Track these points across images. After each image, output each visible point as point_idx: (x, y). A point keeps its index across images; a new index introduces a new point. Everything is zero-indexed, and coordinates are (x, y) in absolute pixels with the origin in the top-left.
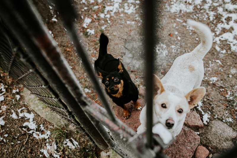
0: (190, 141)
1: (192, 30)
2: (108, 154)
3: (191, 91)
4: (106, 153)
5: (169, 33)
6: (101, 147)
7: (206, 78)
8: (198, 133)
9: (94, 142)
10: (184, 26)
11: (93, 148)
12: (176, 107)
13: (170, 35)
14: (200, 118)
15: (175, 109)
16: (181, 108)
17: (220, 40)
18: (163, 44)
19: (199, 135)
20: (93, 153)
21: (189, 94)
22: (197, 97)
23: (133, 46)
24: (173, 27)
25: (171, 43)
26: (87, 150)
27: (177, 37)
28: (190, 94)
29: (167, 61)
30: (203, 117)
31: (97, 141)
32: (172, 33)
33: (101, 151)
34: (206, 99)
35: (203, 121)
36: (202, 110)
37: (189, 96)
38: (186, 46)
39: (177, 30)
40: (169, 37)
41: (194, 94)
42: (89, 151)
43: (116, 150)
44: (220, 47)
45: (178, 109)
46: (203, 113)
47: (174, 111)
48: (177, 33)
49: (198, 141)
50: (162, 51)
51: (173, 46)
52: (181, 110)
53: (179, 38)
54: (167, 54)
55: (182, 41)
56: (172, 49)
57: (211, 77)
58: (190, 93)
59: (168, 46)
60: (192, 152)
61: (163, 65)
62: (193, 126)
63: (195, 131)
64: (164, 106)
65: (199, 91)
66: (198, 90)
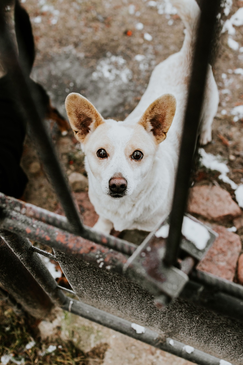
0: (221, 249)
1: (171, 15)
2: (56, 323)
3: (148, 109)
4: (51, 322)
5: (123, 29)
6: (36, 313)
7: (224, 112)
8: (234, 229)
9: (19, 306)
10: (151, 8)
11: (19, 319)
12: (126, 150)
13: (126, 33)
14: (230, 198)
15: (126, 155)
16: (136, 148)
17: (234, 26)
18: (116, 55)
19: (237, 232)
20: (22, 330)
21: (146, 116)
22: (165, 116)
23: (50, 72)
24: (129, 15)
25: (133, 51)
26: (8, 329)
27: (142, 36)
28: (148, 114)
29: (134, 91)
30: (235, 195)
31: (27, 301)
32: (130, 27)
33: (39, 321)
34: (234, 155)
35: (237, 203)
36: (232, 179)
37: (148, 120)
38: (166, 52)
39: (140, 19)
40: (126, 37)
41: (157, 111)
42: (12, 329)
43: (75, 309)
44: (237, 40)
45: (131, 153)
46: (234, 186)
47: (124, 158)
48: (140, 26)
49: (238, 245)
50: (118, 72)
51: (139, 58)
52: (139, 153)
53: (148, 37)
54: (130, 78)
55: (156, 41)
56: (138, 63)
57: (233, 107)
58: (146, 113)
59: (127, 58)
60: (230, 270)
61: (126, 103)
62: (220, 217)
63: (227, 227)
64: (102, 154)
65: (163, 103)
66: (160, 102)
